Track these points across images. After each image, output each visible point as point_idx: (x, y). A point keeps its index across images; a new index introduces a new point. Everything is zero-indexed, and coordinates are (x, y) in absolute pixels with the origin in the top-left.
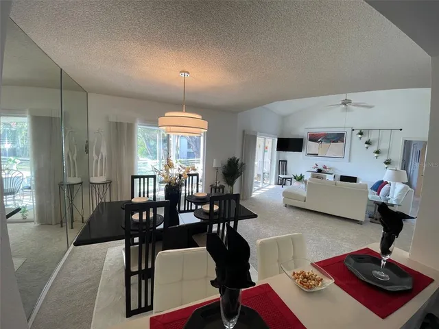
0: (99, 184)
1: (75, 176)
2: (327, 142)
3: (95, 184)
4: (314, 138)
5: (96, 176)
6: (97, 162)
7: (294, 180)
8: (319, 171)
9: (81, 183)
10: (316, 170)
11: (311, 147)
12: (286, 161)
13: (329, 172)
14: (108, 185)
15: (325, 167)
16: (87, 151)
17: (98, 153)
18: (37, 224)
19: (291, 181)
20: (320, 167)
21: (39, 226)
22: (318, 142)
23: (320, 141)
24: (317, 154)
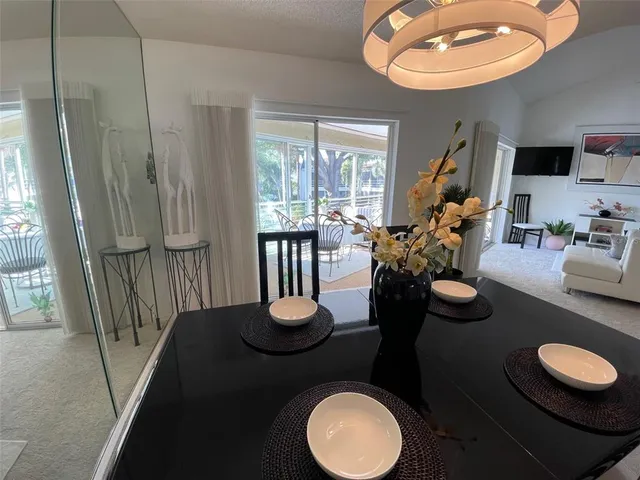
0: (184, 251)
1: (132, 235)
2: (624, 154)
3: (176, 251)
4: (596, 146)
5: (176, 232)
6: (175, 200)
7: (546, 232)
8: (605, 214)
9: (147, 249)
10: (597, 212)
11: (589, 164)
12: (529, 196)
13: (625, 217)
14: (202, 251)
15: (618, 207)
16: (152, 177)
17: (175, 181)
18: (69, 335)
19: (541, 236)
20: (607, 206)
21: (72, 339)
22: (605, 155)
23: (610, 152)
24: (602, 180)
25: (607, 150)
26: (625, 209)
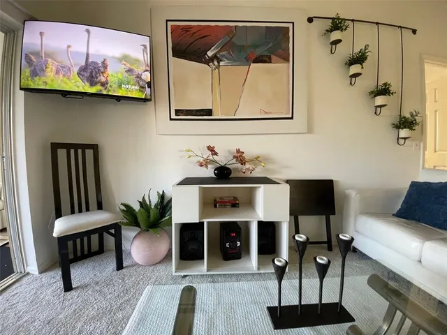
8: (223, 174)
15: (240, 157)
22: (207, 62)
23: (215, 57)
24: (209, 112)
25: (210, 53)
26: (251, 161)
